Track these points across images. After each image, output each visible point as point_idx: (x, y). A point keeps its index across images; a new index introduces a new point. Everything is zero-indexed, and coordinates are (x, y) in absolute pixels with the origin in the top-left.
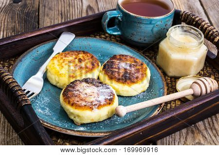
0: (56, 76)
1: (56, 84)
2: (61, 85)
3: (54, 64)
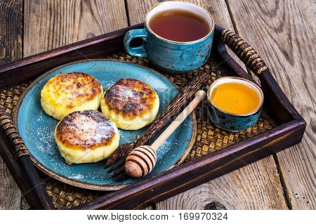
3: (49, 91)
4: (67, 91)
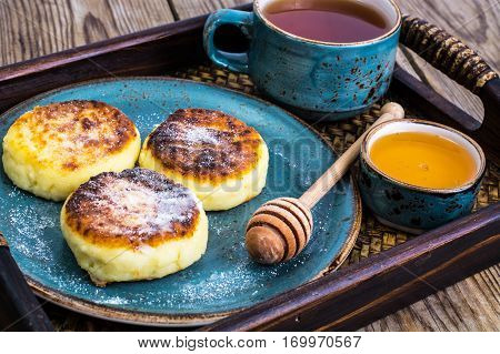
0: (30, 167)
1: (31, 186)
3: (21, 136)
4: (60, 135)
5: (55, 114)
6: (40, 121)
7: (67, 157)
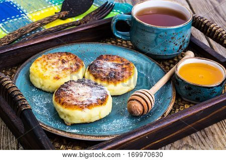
0: (41, 79)
1: (41, 87)
2: (47, 87)
3: (37, 67)
4: (53, 66)
5: (50, 58)
6: (45, 61)
7: (55, 75)
